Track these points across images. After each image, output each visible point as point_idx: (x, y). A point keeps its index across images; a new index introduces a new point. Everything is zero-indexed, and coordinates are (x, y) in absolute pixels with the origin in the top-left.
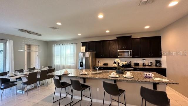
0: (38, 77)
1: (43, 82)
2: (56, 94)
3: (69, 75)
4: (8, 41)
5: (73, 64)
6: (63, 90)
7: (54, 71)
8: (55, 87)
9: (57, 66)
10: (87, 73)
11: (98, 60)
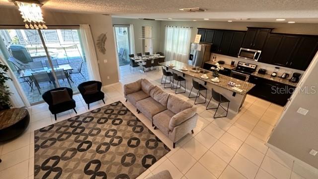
0: (153, 62)
1: (155, 67)
2: (163, 79)
3: (173, 68)
4: (130, 26)
5: (185, 54)
6: (168, 77)
7: (164, 61)
8: (163, 74)
9: (168, 52)
10: (187, 69)
11: (214, 55)
